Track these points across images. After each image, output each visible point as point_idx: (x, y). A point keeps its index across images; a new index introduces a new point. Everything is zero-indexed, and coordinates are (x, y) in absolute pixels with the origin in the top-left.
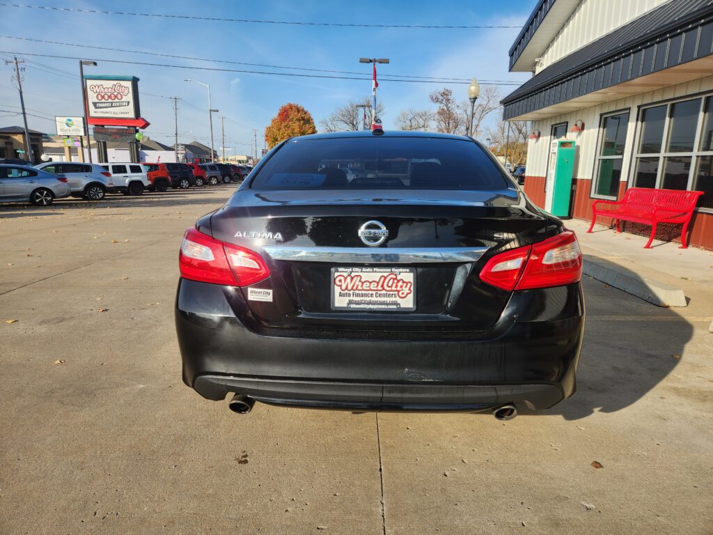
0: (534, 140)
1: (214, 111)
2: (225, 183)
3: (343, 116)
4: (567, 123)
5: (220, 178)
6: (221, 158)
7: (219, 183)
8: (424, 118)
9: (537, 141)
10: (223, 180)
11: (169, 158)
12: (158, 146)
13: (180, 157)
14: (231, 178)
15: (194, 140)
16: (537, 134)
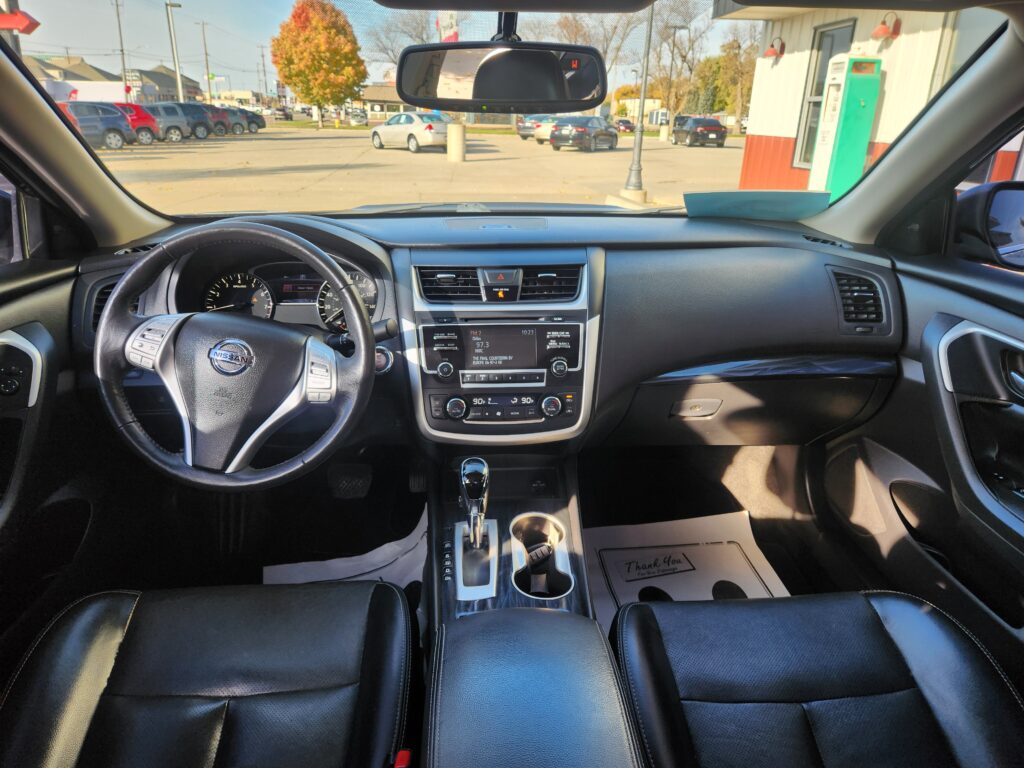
0: (770, 60)
1: (173, 5)
2: (198, 138)
3: (405, 23)
4: (855, 21)
5: (187, 130)
6: (207, 95)
7: (185, 138)
8: (537, 31)
9: (776, 62)
10: (193, 132)
11: (111, 93)
12: (96, 72)
13: (134, 93)
14: (209, 131)
15: (159, 63)
16: (777, 46)
